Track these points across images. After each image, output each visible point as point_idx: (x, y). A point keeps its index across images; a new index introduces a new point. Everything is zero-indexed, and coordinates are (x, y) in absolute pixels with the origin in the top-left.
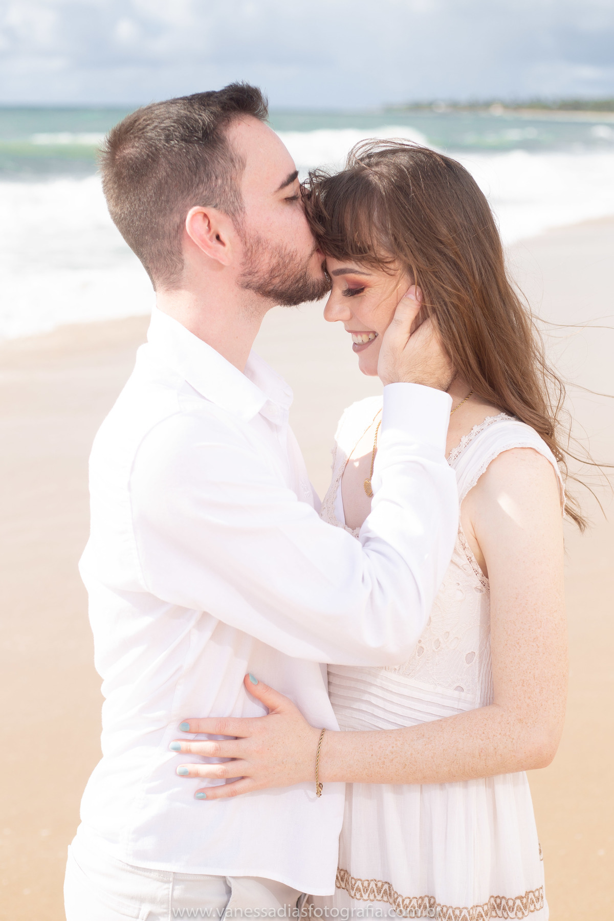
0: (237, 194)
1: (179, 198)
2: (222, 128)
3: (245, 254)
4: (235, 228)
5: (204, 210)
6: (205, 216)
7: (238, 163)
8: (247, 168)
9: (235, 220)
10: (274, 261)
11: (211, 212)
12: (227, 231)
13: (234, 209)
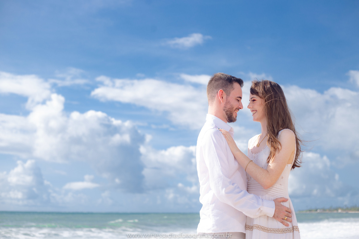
0: (230, 93)
1: (220, 87)
3: (226, 103)
6: (222, 91)
10: (230, 107)
12: (225, 97)
13: (228, 95)
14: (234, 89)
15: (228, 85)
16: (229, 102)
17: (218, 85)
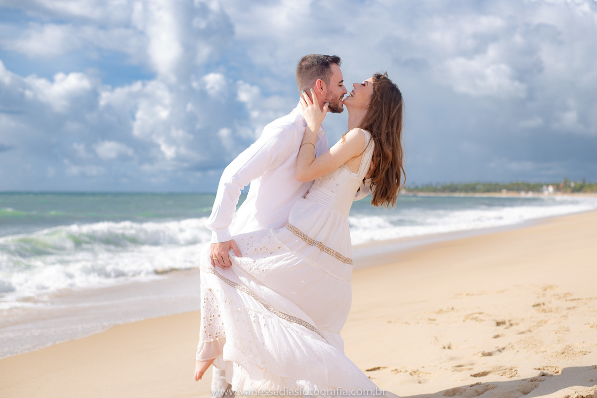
1: (316, 76)
3: (326, 95)
4: (326, 87)
5: (321, 81)
7: (331, 73)
10: (333, 98)
12: (324, 87)
14: (333, 74)
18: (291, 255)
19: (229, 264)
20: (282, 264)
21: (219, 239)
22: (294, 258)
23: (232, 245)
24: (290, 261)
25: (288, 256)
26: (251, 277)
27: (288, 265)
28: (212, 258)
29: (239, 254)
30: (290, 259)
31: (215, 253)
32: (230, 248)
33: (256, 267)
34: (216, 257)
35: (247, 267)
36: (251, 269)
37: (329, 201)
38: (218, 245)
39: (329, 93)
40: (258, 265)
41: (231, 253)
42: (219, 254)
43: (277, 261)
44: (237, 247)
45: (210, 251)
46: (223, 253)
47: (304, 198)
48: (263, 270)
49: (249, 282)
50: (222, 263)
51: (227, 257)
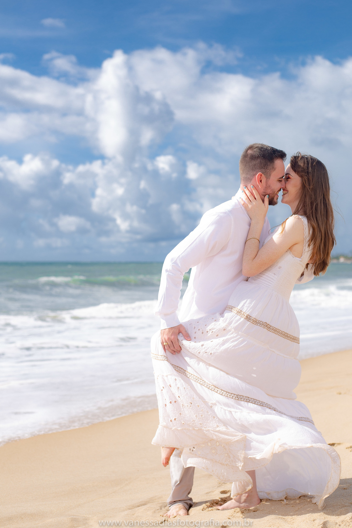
0: (270, 175)
1: (258, 169)
2: (275, 159)
3: (265, 188)
4: (266, 181)
5: (262, 174)
6: (261, 175)
7: (274, 169)
8: (275, 171)
9: (267, 179)
10: (271, 192)
11: (263, 175)
12: (264, 181)
13: (268, 177)
14: (275, 169)
15: (268, 165)
16: (269, 186)
17: (255, 165)
18: (236, 336)
19: (179, 349)
20: (228, 346)
21: (168, 325)
22: (240, 339)
23: (181, 329)
24: (236, 342)
25: (233, 337)
26: (200, 360)
27: (234, 346)
28: (162, 343)
29: (188, 337)
30: (236, 340)
31: (165, 339)
32: (180, 332)
33: (204, 350)
34: (166, 342)
35: (196, 351)
36: (199, 353)
37: (270, 283)
38: (167, 330)
39: (267, 187)
40: (206, 349)
41: (180, 337)
42: (169, 339)
43: (224, 343)
44: (186, 331)
45: (160, 337)
46: (173, 337)
47: (247, 281)
48: (211, 354)
49: (198, 364)
50: (172, 348)
51: (177, 341)
